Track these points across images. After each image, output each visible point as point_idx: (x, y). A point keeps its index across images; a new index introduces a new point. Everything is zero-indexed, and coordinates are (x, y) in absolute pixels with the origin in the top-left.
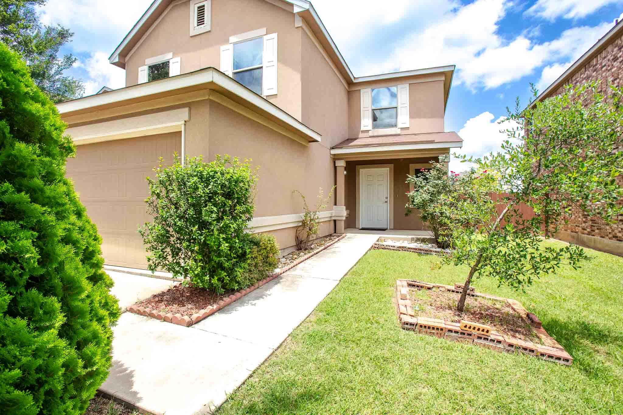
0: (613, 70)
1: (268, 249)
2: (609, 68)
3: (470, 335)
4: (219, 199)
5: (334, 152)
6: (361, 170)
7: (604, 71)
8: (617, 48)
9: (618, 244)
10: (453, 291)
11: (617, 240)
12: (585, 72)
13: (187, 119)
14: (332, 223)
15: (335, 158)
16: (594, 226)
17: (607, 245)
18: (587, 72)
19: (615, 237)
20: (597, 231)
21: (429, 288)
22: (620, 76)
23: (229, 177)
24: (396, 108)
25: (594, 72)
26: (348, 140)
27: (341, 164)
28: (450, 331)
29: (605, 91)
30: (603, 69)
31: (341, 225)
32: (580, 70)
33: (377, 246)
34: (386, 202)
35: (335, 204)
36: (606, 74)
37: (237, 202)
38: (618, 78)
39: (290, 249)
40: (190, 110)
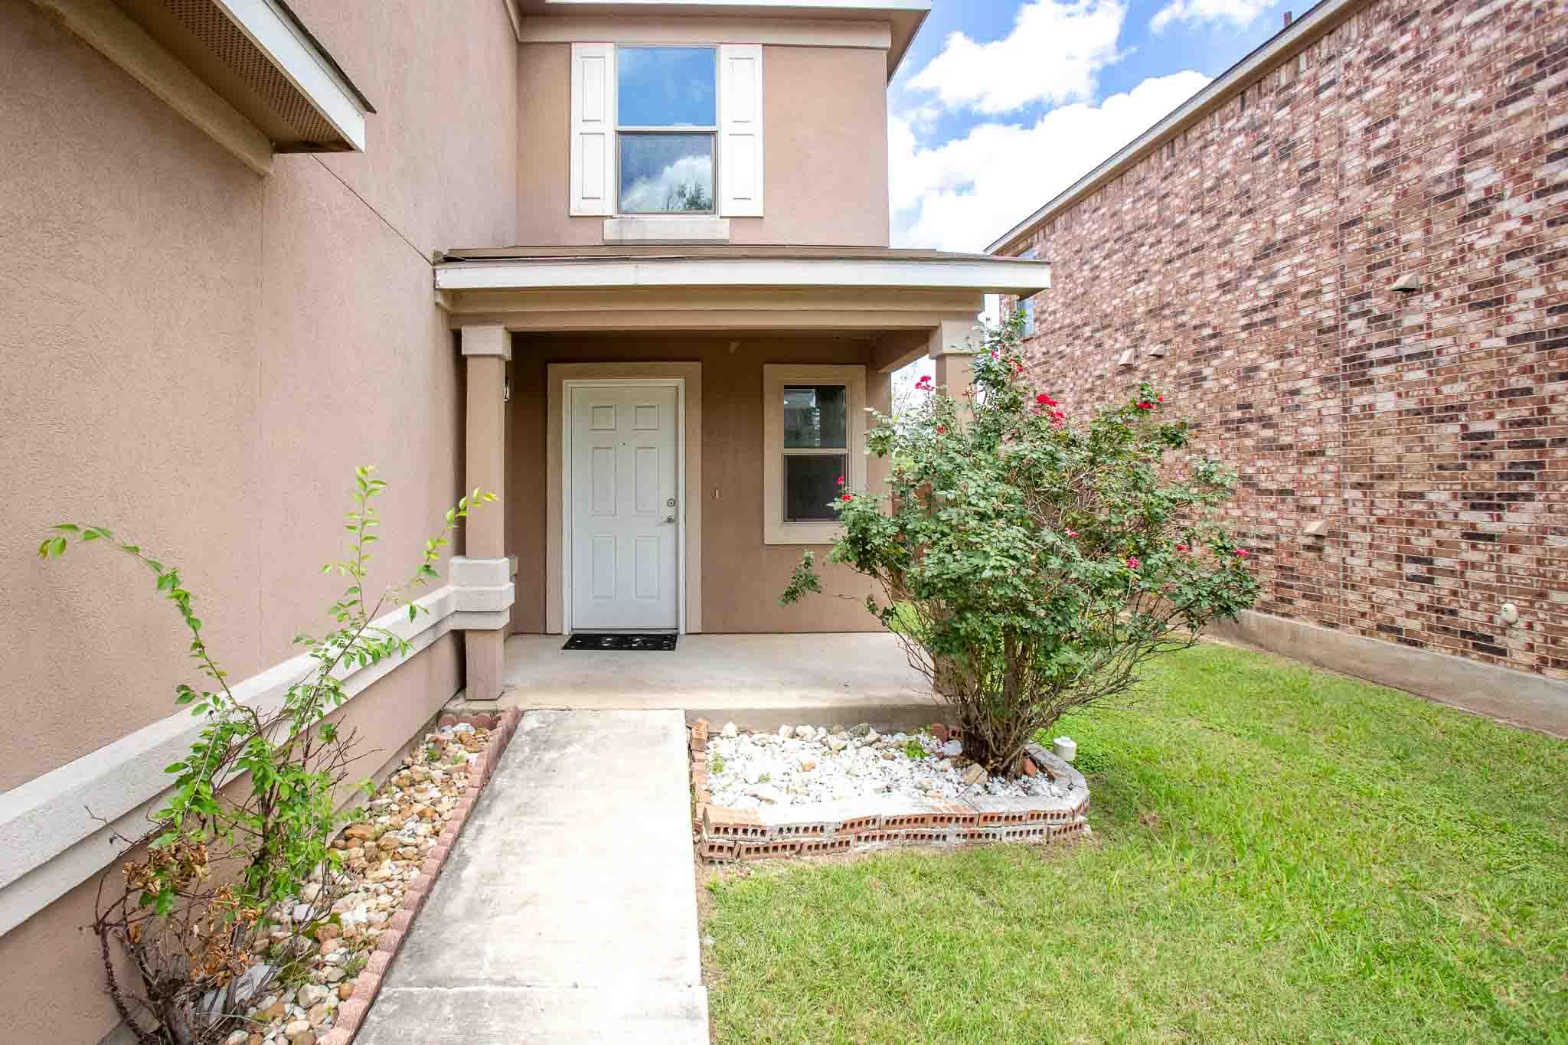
0: (1368, 96)
2: (1352, 90)
5: (455, 278)
6: (568, 384)
7: (1330, 101)
8: (1387, 24)
9: (1404, 656)
11: (1400, 640)
12: (1242, 109)
15: (460, 313)
16: (1291, 587)
17: (1355, 653)
18: (1248, 112)
19: (1389, 629)
20: (1302, 603)
22: (1403, 112)
24: (712, 134)
25: (1280, 108)
27: (489, 344)
29: (1335, 163)
30: (1325, 95)
31: (489, 653)
32: (1221, 107)
34: (670, 520)
35: (461, 549)
36: (1336, 111)
38: (1396, 117)
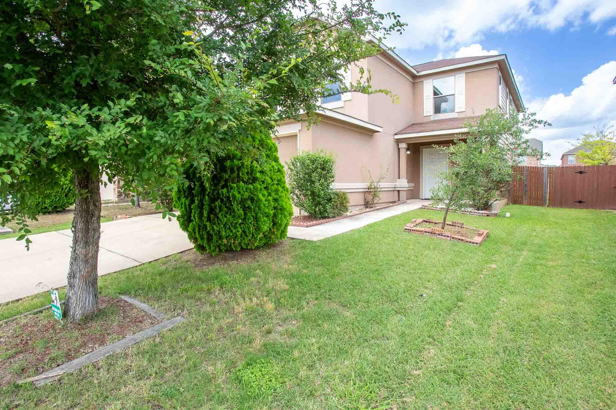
1: (343, 198)
3: (434, 233)
4: (319, 170)
5: (397, 137)
6: (424, 150)
10: (450, 225)
13: (300, 129)
14: (396, 193)
15: (398, 141)
21: (436, 223)
23: (323, 159)
24: (454, 95)
26: (412, 125)
27: (403, 146)
28: (426, 232)
31: (403, 195)
33: (424, 207)
35: (399, 178)
37: (327, 172)
39: (361, 206)
40: (302, 124)
